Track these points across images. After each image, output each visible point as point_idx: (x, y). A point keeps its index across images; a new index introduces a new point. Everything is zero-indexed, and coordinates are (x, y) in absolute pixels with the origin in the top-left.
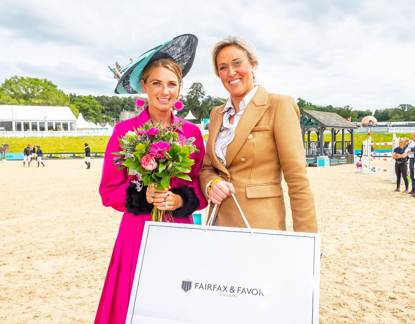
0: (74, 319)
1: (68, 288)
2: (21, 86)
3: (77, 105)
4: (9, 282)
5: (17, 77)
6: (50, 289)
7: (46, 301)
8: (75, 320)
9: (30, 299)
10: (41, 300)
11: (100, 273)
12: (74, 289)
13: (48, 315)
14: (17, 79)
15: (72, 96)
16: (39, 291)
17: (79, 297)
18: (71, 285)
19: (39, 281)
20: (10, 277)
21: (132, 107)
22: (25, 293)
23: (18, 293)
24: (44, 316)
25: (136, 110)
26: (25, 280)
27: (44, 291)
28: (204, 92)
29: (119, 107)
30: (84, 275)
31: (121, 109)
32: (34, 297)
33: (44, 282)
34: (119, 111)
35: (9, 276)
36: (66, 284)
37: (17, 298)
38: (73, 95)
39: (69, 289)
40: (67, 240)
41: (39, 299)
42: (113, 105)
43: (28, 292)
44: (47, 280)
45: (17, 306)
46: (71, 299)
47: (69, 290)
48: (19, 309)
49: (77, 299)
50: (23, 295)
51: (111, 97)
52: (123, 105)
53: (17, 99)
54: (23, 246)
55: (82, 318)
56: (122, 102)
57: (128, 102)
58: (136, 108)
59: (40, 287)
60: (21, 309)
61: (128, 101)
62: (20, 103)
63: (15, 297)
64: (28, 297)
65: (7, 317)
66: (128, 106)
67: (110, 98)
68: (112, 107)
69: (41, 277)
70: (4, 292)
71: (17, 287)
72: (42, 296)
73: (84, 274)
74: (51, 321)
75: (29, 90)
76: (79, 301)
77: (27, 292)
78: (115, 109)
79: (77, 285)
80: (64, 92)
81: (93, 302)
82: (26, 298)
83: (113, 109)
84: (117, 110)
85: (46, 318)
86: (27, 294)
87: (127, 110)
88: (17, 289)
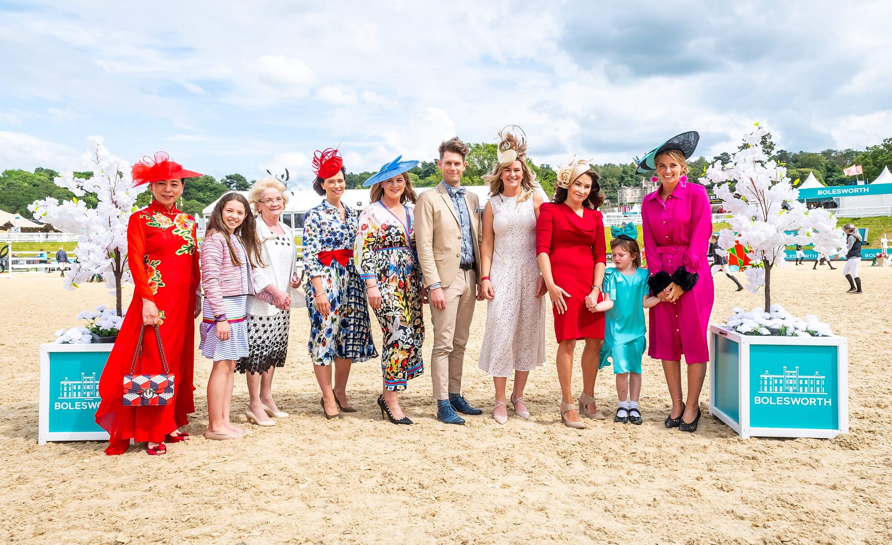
0: (589, 525)
1: (568, 463)
2: (476, 157)
3: (550, 181)
4: (470, 436)
5: (470, 144)
6: (537, 460)
7: (533, 479)
8: (591, 527)
9: (505, 471)
10: (524, 477)
11: (623, 444)
12: (578, 467)
13: (541, 506)
14: (471, 147)
15: (543, 168)
16: (520, 460)
17: (590, 482)
18: (573, 458)
19: (517, 442)
20: (472, 428)
21: (636, 180)
22: (497, 458)
23: (486, 456)
24: (534, 507)
25: (644, 185)
26: (495, 436)
27: (527, 461)
28: (772, 143)
29: (616, 182)
30: (592, 442)
31: (618, 184)
32: (513, 469)
33: (525, 445)
34: (616, 188)
35: (470, 426)
36: (564, 455)
37: (485, 466)
38: (545, 166)
39: (570, 464)
40: (554, 380)
41: (521, 473)
42: (606, 178)
43: (503, 459)
44: (530, 441)
45: (486, 480)
46: (576, 484)
47: (571, 466)
48: (490, 485)
49: (587, 485)
50: (495, 462)
51: (603, 165)
52: (622, 178)
53: (470, 178)
54: (487, 383)
55: (605, 526)
56: (620, 173)
57: (630, 173)
58: (644, 180)
59: (520, 453)
60: (494, 486)
61: (629, 171)
62: (473, 181)
63: (482, 464)
64: (503, 467)
65: (474, 497)
66: (630, 179)
67: (601, 167)
68: (604, 182)
69: (520, 436)
70: (465, 452)
71: (484, 447)
72: (525, 468)
73: (592, 440)
74: (548, 519)
75: (486, 162)
76: (592, 489)
77: (499, 457)
78: (608, 185)
79: (583, 459)
80: (533, 161)
81: (621, 497)
82: (499, 468)
83: (605, 186)
84: (613, 185)
85: (538, 513)
86: (500, 462)
87: (629, 185)
88: (484, 450)
